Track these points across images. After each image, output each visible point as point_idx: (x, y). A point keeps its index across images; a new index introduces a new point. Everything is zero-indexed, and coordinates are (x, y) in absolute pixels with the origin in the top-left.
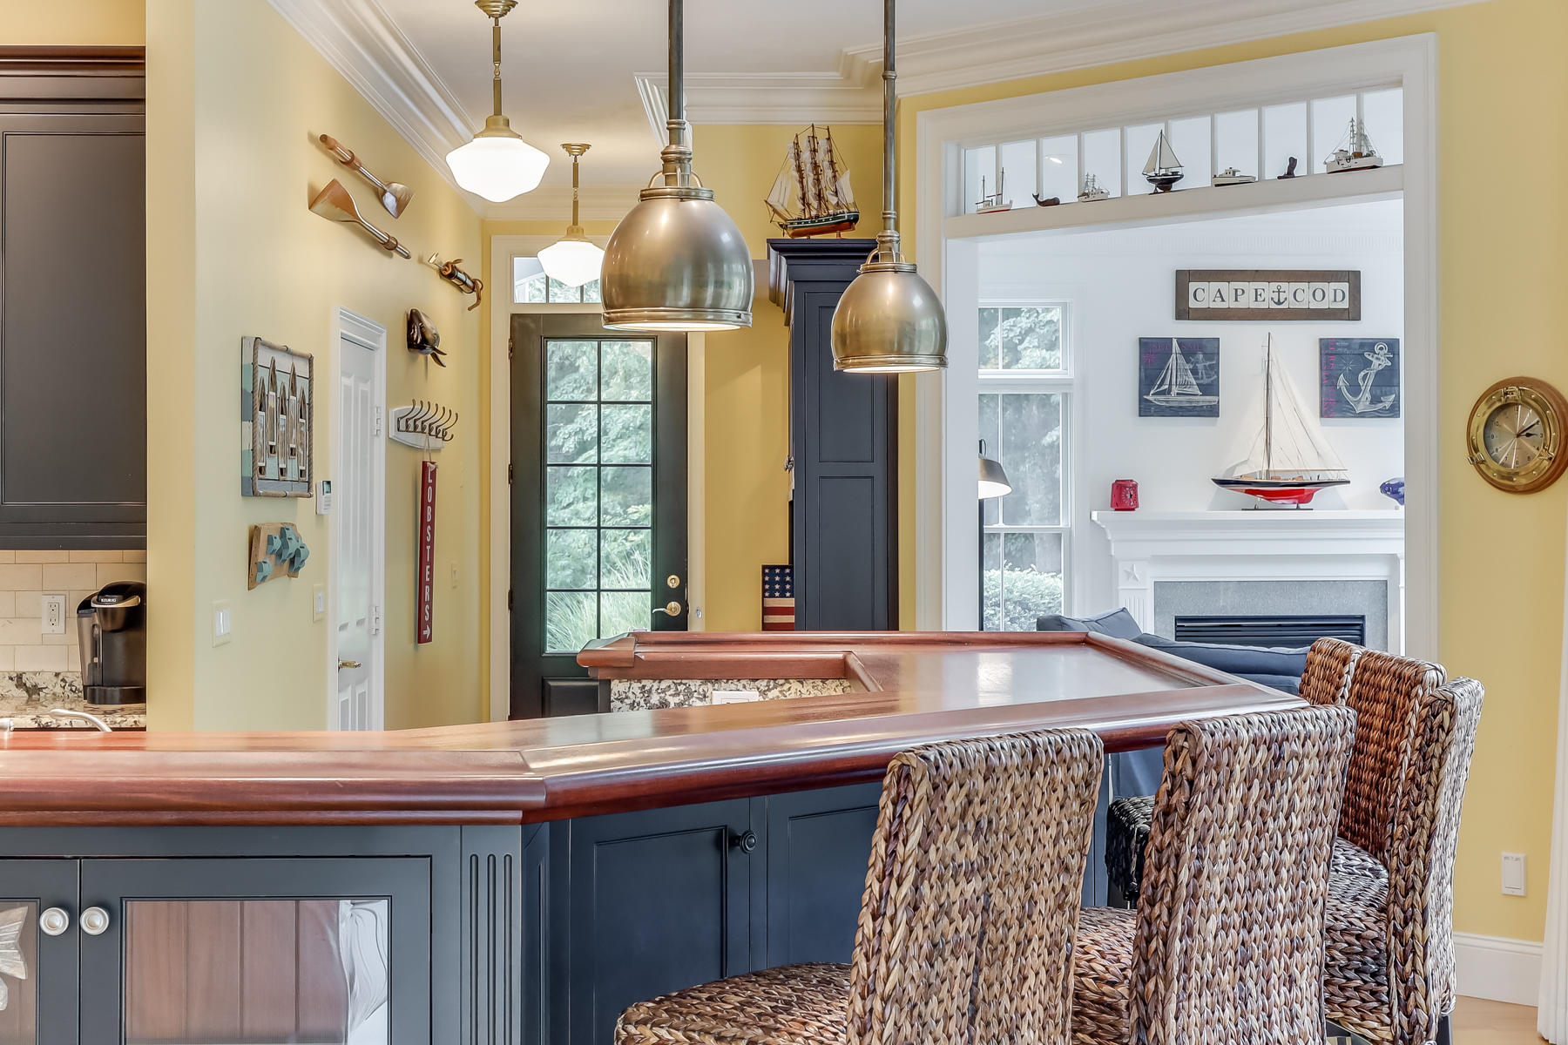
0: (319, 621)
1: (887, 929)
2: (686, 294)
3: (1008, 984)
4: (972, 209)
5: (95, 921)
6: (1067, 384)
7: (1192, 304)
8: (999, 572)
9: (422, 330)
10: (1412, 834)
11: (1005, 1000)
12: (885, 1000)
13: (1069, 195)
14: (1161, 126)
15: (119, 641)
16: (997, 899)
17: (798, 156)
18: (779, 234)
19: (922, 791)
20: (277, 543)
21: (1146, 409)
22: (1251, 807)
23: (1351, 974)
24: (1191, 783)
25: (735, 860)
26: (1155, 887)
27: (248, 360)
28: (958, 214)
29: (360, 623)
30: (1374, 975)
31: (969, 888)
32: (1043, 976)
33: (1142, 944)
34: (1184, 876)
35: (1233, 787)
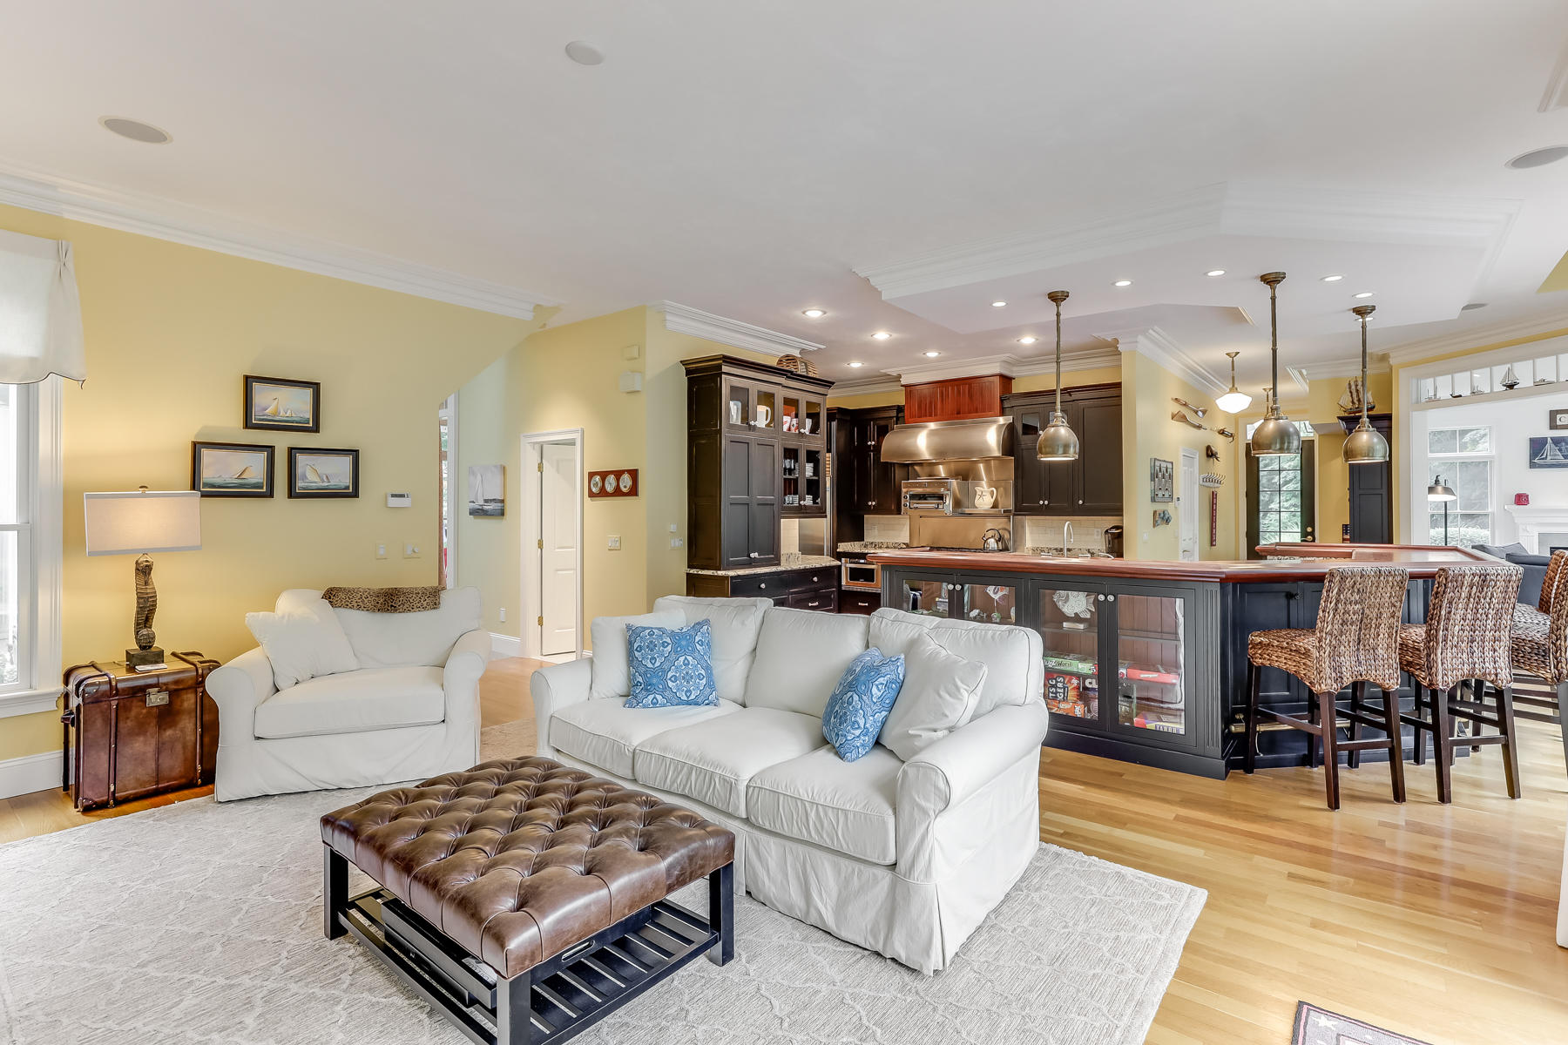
0: (1177, 538)
1: (1327, 615)
2: (1278, 446)
3: (1372, 636)
4: (1423, 400)
5: (1111, 598)
6: (1493, 457)
7: (1558, 423)
8: (1457, 529)
9: (1212, 451)
10: (1560, 611)
11: (1371, 640)
12: (1326, 634)
13: (1466, 392)
14: (1509, 365)
15: (1116, 541)
16: (1367, 611)
17: (1350, 388)
18: (1344, 415)
19: (1337, 579)
20: (1162, 515)
21: (1532, 465)
22: (1472, 594)
23: (1533, 655)
24: (1445, 585)
25: (1292, 602)
26: (1432, 615)
27: (1153, 464)
28: (1417, 403)
29: (1190, 539)
30: (1543, 656)
31: (1356, 608)
32: (1386, 635)
33: (1428, 633)
34: (1443, 613)
35: (1464, 588)
